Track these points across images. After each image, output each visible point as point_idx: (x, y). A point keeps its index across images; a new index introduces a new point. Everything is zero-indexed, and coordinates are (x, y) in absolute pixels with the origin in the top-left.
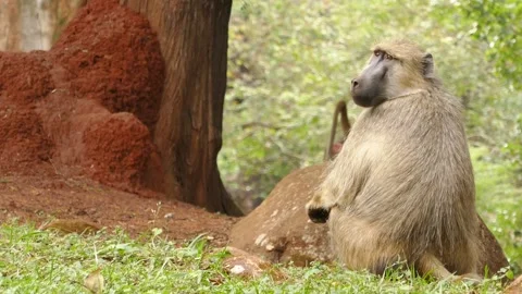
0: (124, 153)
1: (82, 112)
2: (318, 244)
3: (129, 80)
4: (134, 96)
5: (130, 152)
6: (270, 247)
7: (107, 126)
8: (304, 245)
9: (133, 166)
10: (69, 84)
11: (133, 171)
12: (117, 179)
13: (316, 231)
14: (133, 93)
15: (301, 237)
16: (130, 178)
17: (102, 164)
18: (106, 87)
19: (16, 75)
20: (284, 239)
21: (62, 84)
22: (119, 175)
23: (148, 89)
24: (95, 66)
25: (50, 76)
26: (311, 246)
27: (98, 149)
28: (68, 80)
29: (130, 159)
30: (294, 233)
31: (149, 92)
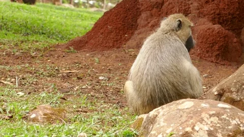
0: (213, 44)
1: (200, 25)
2: (237, 92)
3: (228, 8)
4: (230, 17)
5: (217, 43)
6: (216, 93)
7: (206, 31)
8: (232, 92)
9: (218, 50)
10: (198, 11)
11: (218, 52)
12: (209, 56)
13: (237, 86)
14: (229, 15)
15: (230, 88)
16: (216, 56)
17: (203, 49)
18: (215, 12)
19: (173, 8)
20: (223, 90)
21: (194, 12)
22: (210, 55)
23: (237, 13)
24: (213, 3)
25: (189, 8)
26: (234, 93)
27: (202, 42)
28: (198, 9)
29: (216, 47)
30: (228, 86)
31: (238, 14)
